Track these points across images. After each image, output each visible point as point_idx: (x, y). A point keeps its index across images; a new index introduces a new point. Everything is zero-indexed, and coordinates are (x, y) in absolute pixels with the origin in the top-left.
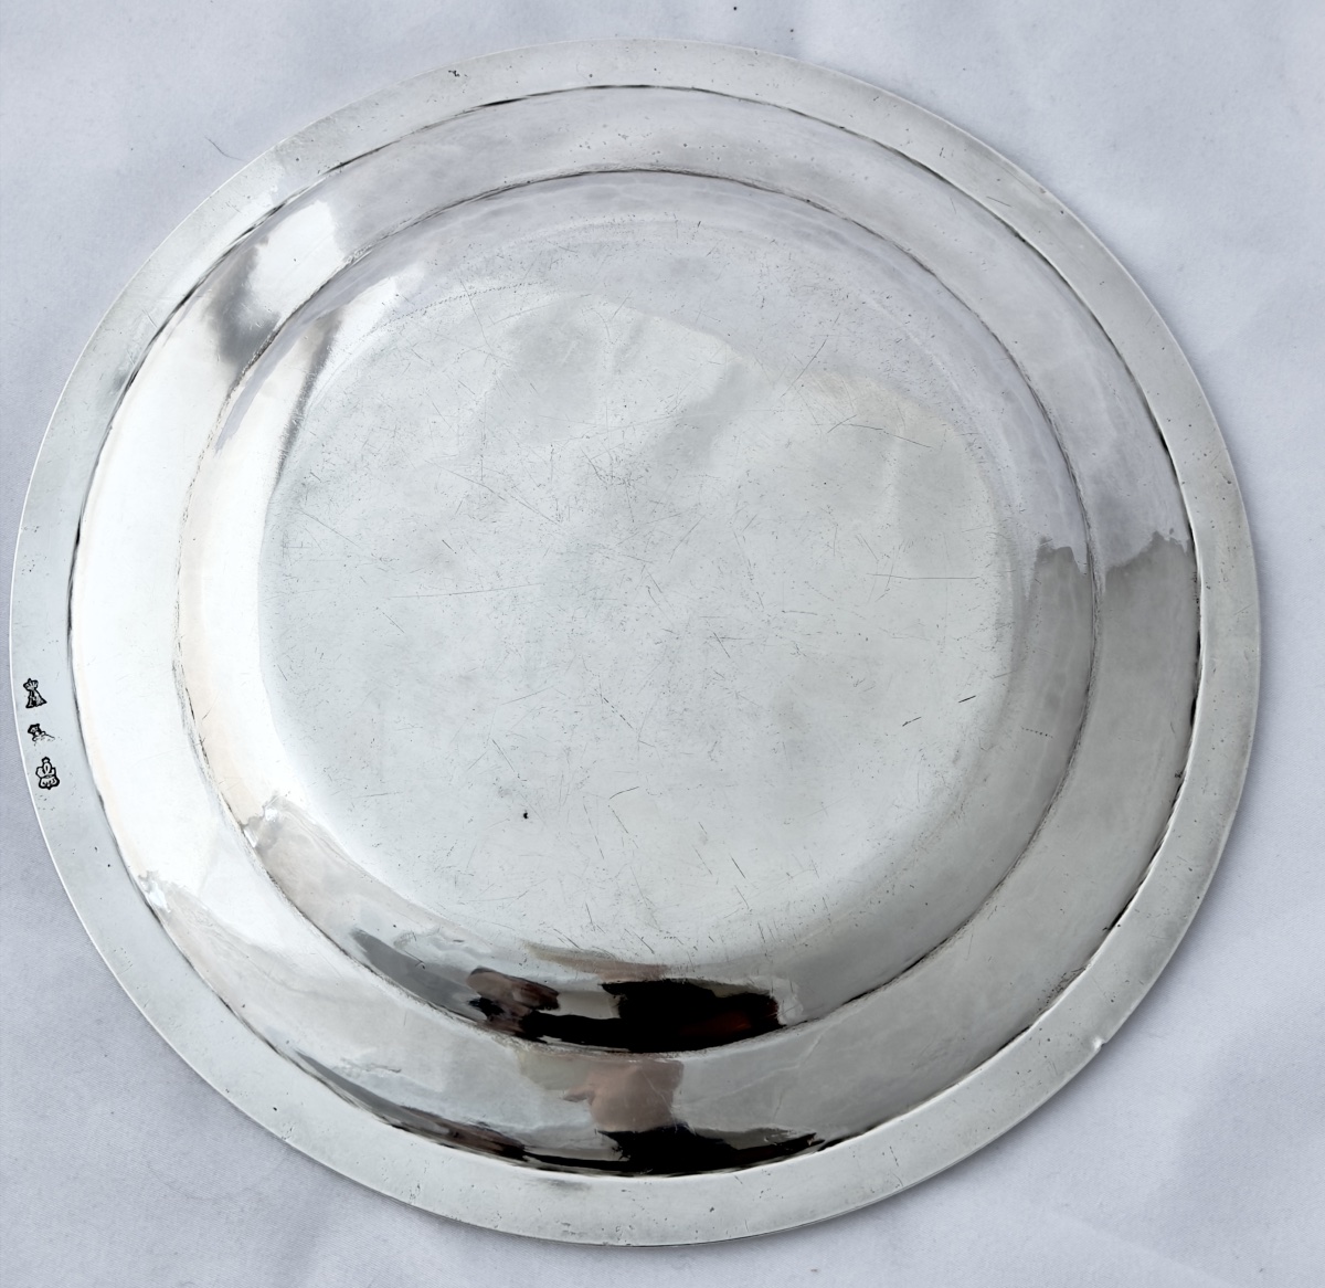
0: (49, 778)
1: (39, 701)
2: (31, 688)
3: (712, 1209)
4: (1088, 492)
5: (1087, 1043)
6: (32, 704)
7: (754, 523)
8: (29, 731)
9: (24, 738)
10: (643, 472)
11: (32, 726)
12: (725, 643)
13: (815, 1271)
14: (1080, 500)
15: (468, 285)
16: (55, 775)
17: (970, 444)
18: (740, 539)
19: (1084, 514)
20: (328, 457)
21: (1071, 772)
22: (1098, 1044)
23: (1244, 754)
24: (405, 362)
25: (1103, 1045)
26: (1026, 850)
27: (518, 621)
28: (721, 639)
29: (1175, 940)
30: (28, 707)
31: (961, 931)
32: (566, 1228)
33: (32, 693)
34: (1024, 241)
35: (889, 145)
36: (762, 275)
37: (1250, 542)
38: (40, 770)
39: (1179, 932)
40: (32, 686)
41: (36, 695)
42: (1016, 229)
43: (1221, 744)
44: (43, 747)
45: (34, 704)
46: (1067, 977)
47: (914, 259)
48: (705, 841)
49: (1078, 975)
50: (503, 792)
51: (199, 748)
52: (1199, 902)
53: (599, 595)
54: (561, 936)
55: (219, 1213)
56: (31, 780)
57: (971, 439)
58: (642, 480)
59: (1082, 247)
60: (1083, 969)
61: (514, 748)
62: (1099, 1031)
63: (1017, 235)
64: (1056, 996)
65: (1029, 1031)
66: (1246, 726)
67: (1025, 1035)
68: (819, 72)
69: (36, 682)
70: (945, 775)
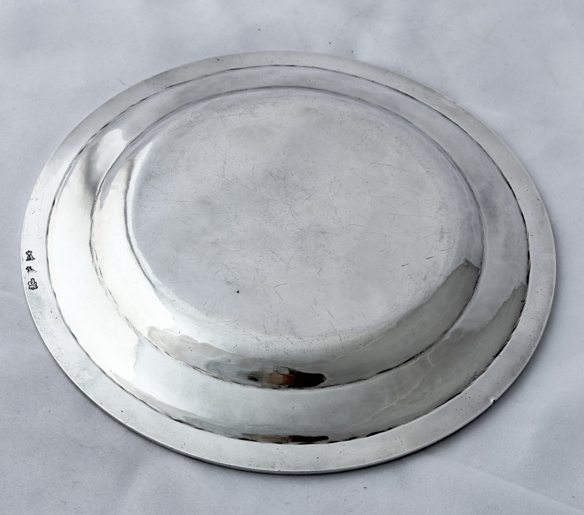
0: (33, 285)
1: (32, 258)
2: (29, 254)
3: (318, 458)
4: (478, 196)
5: (487, 399)
6: (29, 259)
7: (338, 194)
8: (27, 269)
9: (24, 271)
10: (291, 176)
11: (28, 267)
12: (325, 234)
13: (365, 488)
14: (475, 198)
15: (220, 114)
16: (36, 285)
17: (428, 172)
18: (332, 200)
19: (477, 203)
20: (160, 166)
21: (475, 293)
22: (492, 401)
23: (551, 295)
24: (194, 137)
25: (494, 401)
26: (457, 320)
27: (237, 224)
28: (323, 233)
29: (525, 362)
30: (27, 260)
31: (429, 349)
32: (251, 463)
33: (29, 256)
34: (448, 118)
35: (392, 87)
36: (341, 115)
37: (549, 220)
38: (30, 283)
39: (526, 359)
40: (29, 253)
41: (31, 256)
42: (445, 114)
43: (541, 291)
44: (32, 275)
45: (30, 259)
46: (477, 374)
47: (403, 118)
48: (316, 304)
49: (482, 374)
50: (228, 283)
51: (99, 271)
52: (535, 348)
53: (272, 216)
54: (253, 337)
55: (94, 453)
56: (26, 286)
57: (428, 170)
58: (291, 178)
59: (472, 121)
60: (484, 371)
61: (234, 268)
62: (492, 395)
63: (445, 117)
64: (472, 381)
65: (461, 394)
66: (551, 285)
67: (459, 396)
68: (364, 64)
69: (31, 252)
70: (420, 284)
